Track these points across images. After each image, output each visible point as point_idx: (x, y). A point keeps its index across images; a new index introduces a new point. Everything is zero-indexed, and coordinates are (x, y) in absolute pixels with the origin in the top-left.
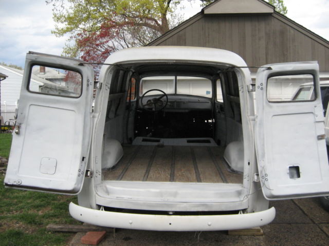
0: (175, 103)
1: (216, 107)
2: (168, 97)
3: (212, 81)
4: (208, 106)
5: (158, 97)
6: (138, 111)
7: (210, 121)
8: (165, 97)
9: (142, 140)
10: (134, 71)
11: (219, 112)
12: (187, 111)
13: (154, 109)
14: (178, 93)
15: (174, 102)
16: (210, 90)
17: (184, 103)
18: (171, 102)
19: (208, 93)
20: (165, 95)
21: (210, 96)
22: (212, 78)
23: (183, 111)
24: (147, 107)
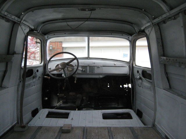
0: (88, 68)
1: (135, 72)
2: (80, 61)
3: (130, 41)
4: (125, 70)
5: (66, 62)
6: (45, 77)
7: (125, 86)
8: (75, 61)
9: (47, 113)
10: (33, 28)
11: (140, 78)
12: (101, 76)
13: (63, 75)
14: (91, 56)
15: (86, 66)
16: (128, 52)
17: (98, 67)
18: (82, 67)
19: (125, 55)
20: (76, 58)
21: (128, 60)
22: (130, 37)
23: (97, 77)
24: (55, 72)
